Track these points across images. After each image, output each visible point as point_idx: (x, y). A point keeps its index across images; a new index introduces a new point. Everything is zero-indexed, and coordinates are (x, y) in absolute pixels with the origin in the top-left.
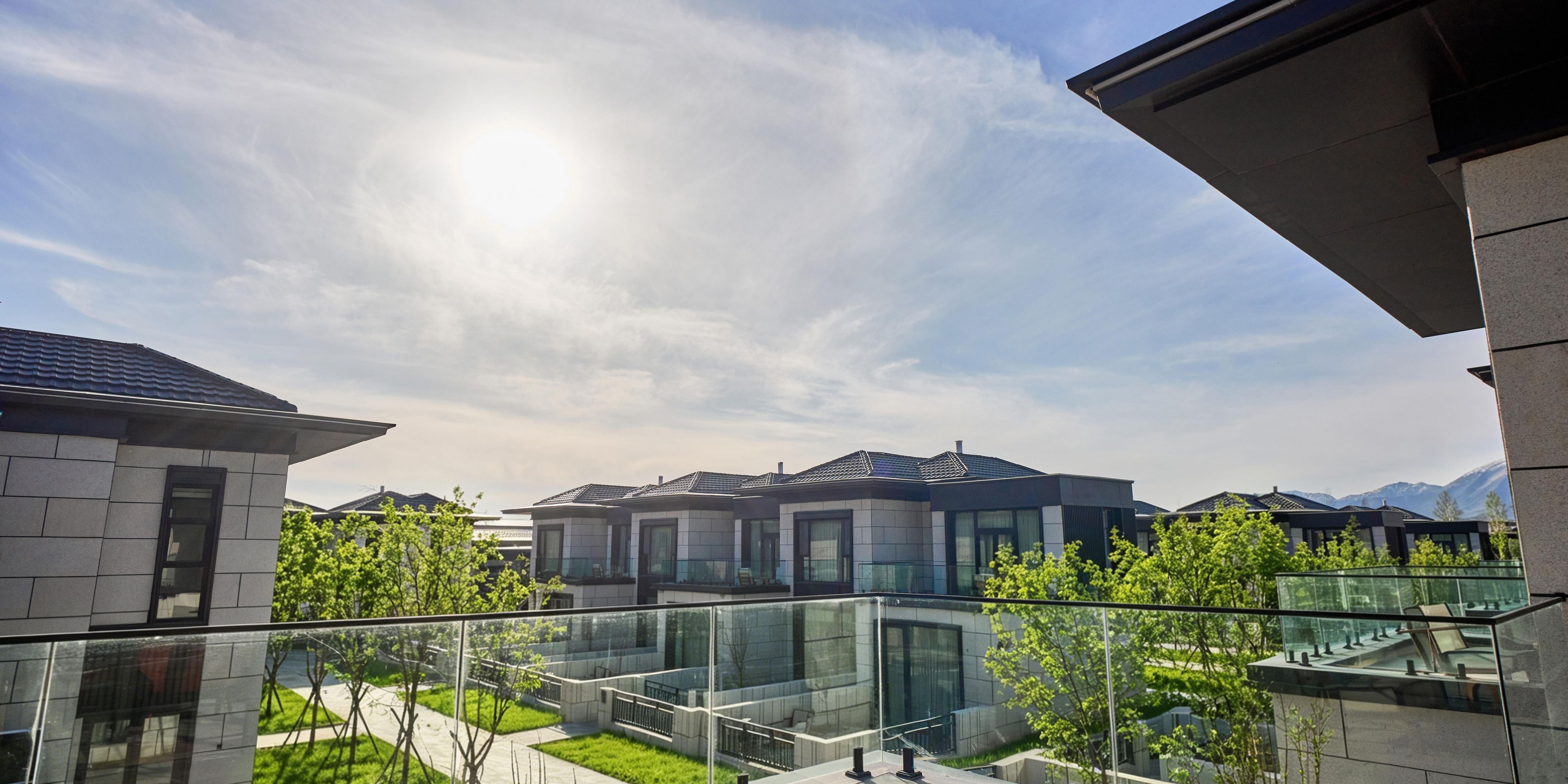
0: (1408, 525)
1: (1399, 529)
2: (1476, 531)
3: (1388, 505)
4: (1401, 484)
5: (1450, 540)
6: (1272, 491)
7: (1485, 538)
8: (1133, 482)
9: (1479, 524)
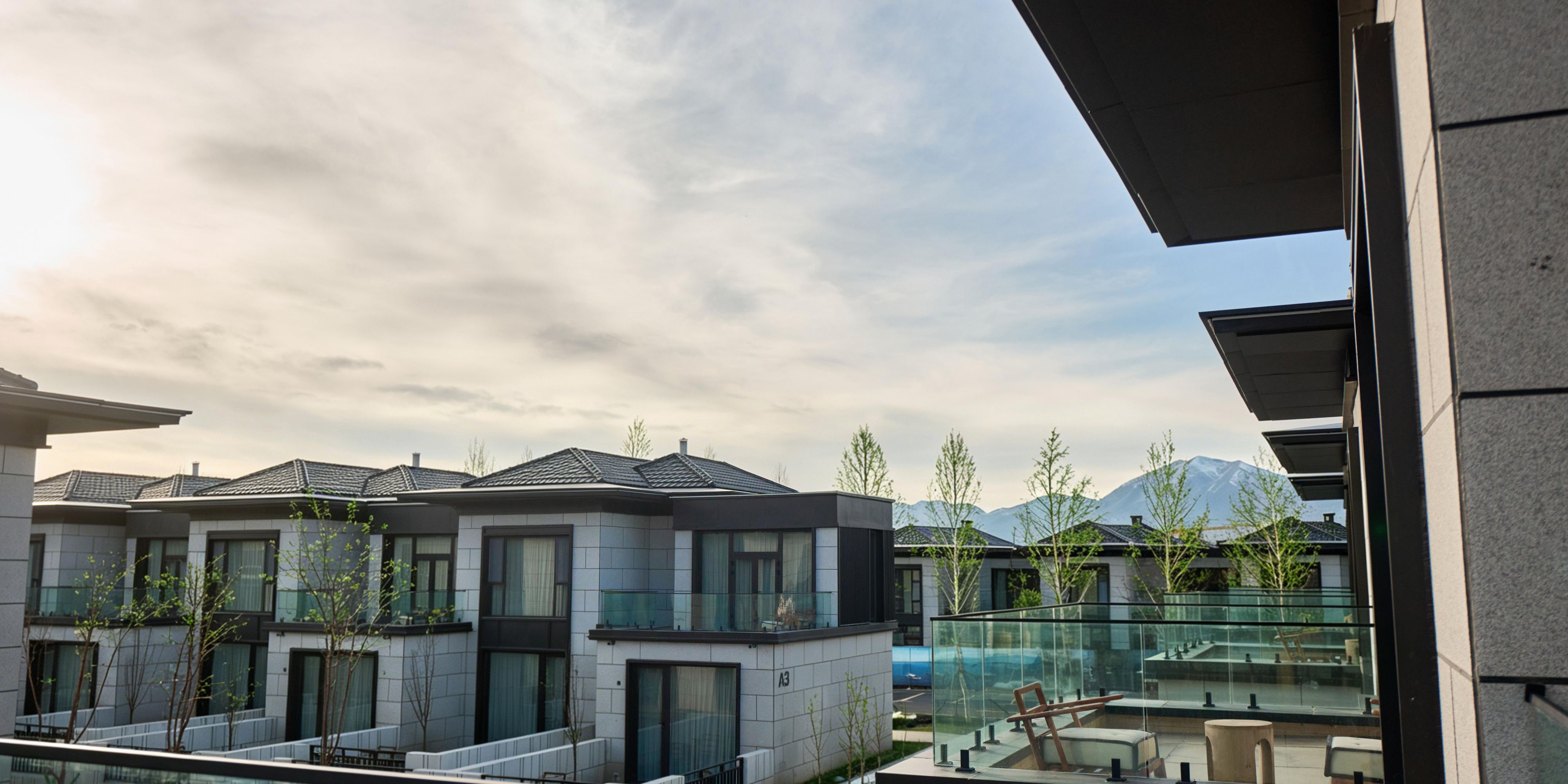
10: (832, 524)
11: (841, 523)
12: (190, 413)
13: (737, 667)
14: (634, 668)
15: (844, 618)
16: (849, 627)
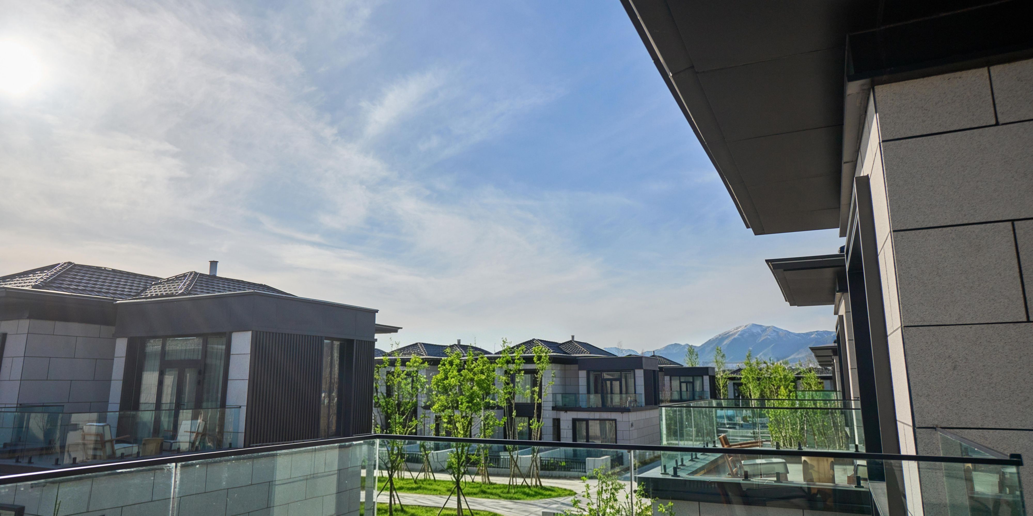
0: (661, 369)
1: (654, 371)
2: (707, 374)
3: (655, 354)
4: (676, 345)
5: (691, 380)
6: (571, 339)
7: (713, 379)
8: (377, 311)
9: (709, 369)
10: (641, 368)
11: (644, 368)
12: (402, 328)
13: (615, 420)
14: (574, 421)
15: (647, 404)
16: (649, 407)
